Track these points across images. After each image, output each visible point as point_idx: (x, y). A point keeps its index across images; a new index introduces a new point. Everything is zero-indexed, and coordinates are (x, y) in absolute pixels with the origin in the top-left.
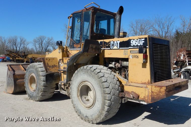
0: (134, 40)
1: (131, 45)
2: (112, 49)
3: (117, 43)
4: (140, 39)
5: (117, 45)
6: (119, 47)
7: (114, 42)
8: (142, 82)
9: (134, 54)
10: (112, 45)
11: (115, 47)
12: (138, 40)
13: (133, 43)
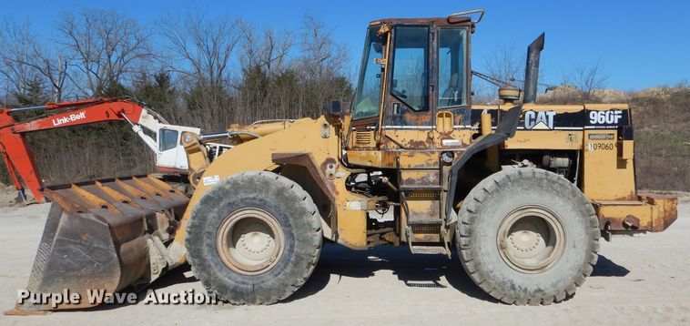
0: (597, 112)
1: (591, 122)
2: (531, 130)
3: (547, 117)
4: (611, 110)
5: (547, 122)
6: (554, 126)
7: (536, 113)
8: (618, 197)
9: (597, 142)
10: (531, 120)
11: (541, 126)
12: (608, 113)
13: (595, 118)
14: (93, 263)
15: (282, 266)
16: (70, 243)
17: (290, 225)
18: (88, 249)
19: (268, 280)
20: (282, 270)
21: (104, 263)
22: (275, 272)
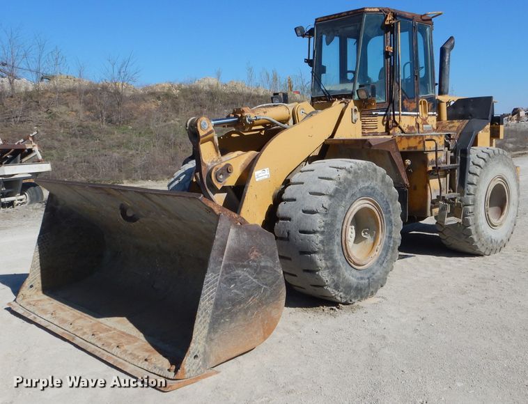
14: (260, 287)
15: (385, 254)
16: (237, 267)
17: (390, 211)
18: (255, 270)
19: (377, 271)
20: (385, 258)
21: (270, 286)
22: (380, 261)
